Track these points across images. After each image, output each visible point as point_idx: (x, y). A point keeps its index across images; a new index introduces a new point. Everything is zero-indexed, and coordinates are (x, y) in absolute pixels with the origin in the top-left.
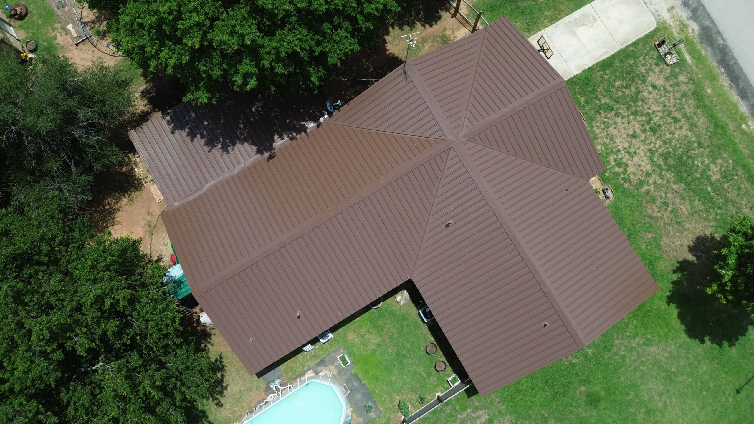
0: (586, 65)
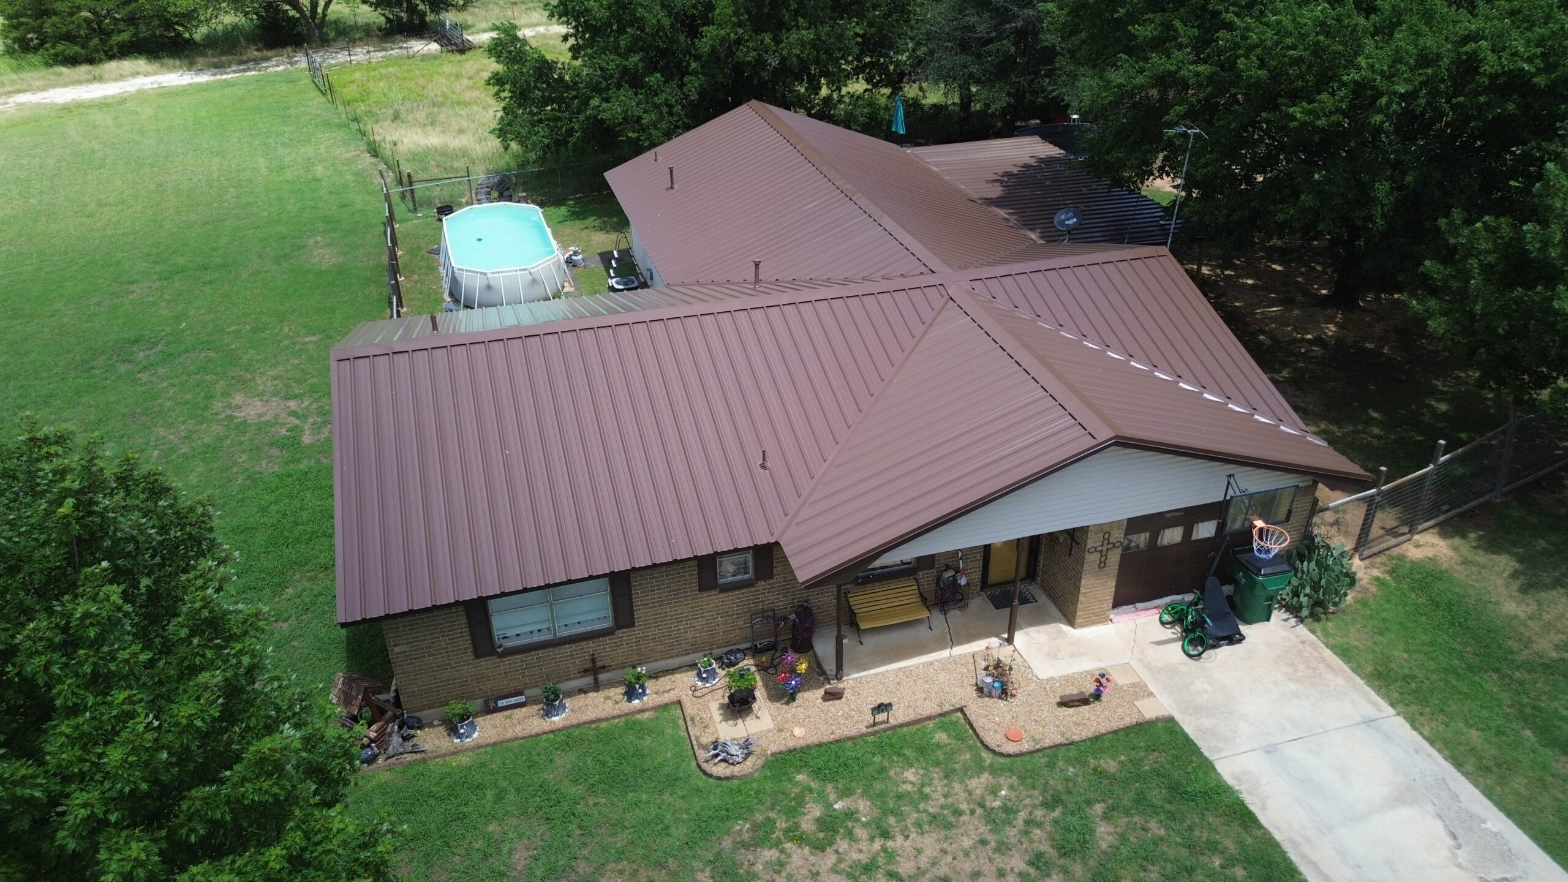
0: (1264, 808)
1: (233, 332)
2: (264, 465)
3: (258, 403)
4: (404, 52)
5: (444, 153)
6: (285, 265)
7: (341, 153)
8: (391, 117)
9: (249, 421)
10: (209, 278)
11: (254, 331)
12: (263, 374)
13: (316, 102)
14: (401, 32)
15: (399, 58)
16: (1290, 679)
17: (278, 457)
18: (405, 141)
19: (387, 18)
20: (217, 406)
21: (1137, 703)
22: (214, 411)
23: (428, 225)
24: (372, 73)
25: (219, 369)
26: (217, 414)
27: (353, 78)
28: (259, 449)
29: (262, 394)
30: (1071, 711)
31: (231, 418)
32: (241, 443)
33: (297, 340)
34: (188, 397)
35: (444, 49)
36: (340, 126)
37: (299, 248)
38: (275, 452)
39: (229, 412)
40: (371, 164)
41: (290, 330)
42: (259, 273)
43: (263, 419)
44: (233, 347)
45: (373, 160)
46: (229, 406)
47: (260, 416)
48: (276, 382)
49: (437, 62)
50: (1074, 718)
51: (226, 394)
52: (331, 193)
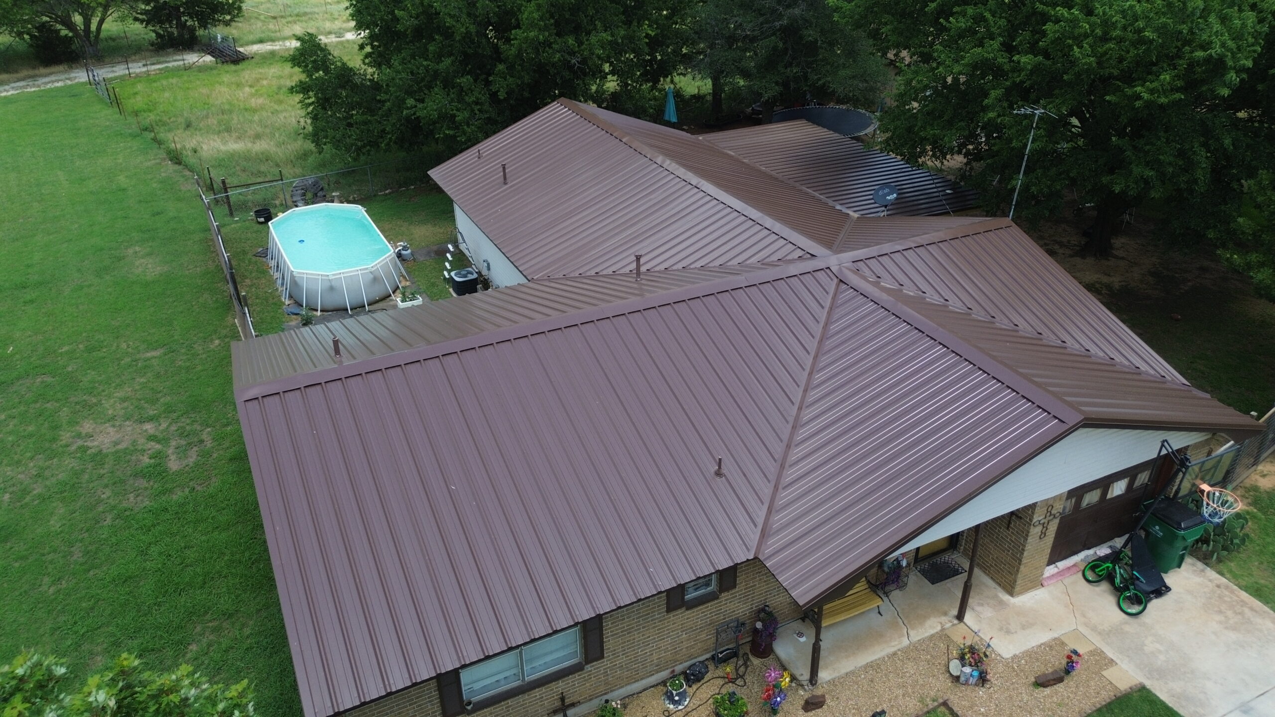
1: (67, 352)
2: (132, 499)
3: (111, 430)
4: (181, 63)
5: (247, 157)
6: (108, 278)
7: (141, 162)
8: (184, 126)
9: (105, 451)
10: (28, 297)
11: (90, 350)
12: (109, 396)
13: (105, 115)
14: (172, 46)
15: (178, 69)
16: (1226, 628)
17: (146, 489)
18: (205, 147)
19: (158, 34)
20: (65, 436)
21: (1104, 673)
22: (63, 442)
23: (247, 228)
24: (155, 85)
25: (59, 395)
26: (67, 446)
27: (135, 90)
28: (123, 482)
29: (113, 418)
30: (1048, 691)
31: (84, 449)
32: (101, 477)
33: (138, 356)
34: (31, 429)
35: (219, 60)
36: (134, 136)
37: (120, 259)
38: (142, 483)
39: (80, 443)
40: (175, 171)
41: (128, 347)
42: (81, 288)
43: (120, 447)
44: (70, 369)
45: (177, 167)
46: (79, 436)
47: (116, 444)
48: (126, 404)
49: (215, 72)
50: (1055, 699)
51: (72, 423)
52: (140, 201)
